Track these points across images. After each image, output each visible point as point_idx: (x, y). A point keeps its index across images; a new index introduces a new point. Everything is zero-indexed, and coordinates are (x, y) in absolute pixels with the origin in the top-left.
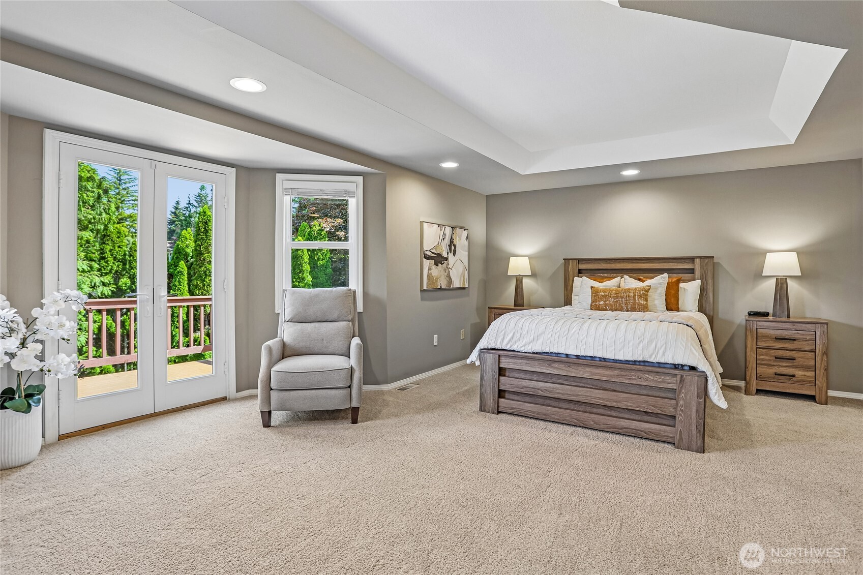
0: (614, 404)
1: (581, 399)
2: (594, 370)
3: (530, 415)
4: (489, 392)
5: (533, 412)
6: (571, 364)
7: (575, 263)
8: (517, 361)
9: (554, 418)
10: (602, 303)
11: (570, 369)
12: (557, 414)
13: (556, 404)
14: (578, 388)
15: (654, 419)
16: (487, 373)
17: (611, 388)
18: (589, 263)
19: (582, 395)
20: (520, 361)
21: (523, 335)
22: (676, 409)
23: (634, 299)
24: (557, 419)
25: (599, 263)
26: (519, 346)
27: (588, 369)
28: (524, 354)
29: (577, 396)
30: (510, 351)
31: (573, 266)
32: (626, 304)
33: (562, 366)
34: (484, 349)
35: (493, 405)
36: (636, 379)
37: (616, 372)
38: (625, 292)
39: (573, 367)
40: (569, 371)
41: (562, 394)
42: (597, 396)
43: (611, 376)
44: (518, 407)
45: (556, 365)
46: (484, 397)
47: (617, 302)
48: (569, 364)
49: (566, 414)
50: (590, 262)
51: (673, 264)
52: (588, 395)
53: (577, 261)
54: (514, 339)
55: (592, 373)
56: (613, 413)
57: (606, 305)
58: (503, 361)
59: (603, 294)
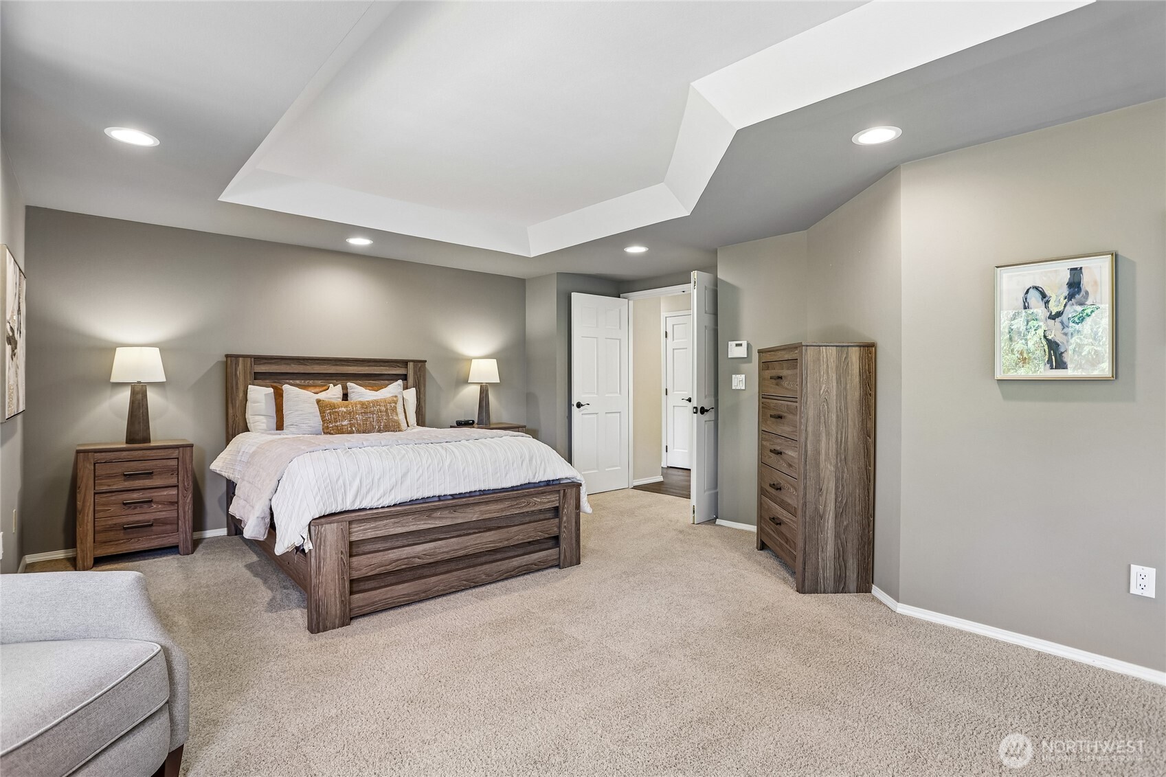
0: (506, 544)
1: (470, 551)
2: (484, 508)
3: (403, 601)
4: (332, 592)
5: (408, 595)
6: (457, 508)
7: (249, 363)
8: (380, 523)
9: (438, 591)
10: (345, 423)
11: (456, 514)
12: (441, 583)
13: (433, 571)
14: (466, 538)
15: (537, 547)
16: (328, 560)
17: (496, 525)
18: (270, 363)
19: (471, 545)
20: (385, 522)
21: (376, 480)
22: (559, 527)
23: (387, 415)
24: (442, 590)
25: (288, 364)
26: (376, 499)
27: (477, 508)
28: (381, 510)
29: (466, 547)
30: (360, 510)
31: (245, 366)
32: (378, 421)
33: (446, 513)
34: (320, 518)
35: (341, 612)
36: (525, 506)
37: (507, 504)
38: (374, 406)
39: (459, 511)
40: (455, 518)
41: (447, 552)
42: (488, 539)
43: (502, 510)
44: (384, 597)
45: (438, 514)
46: (323, 605)
47: (366, 420)
48: (454, 508)
49: (452, 578)
50: (273, 361)
51: (385, 368)
52: (478, 542)
53: (253, 359)
54: (364, 490)
55: (482, 513)
56: (499, 556)
57: (352, 425)
58: (355, 530)
59: (344, 409)
